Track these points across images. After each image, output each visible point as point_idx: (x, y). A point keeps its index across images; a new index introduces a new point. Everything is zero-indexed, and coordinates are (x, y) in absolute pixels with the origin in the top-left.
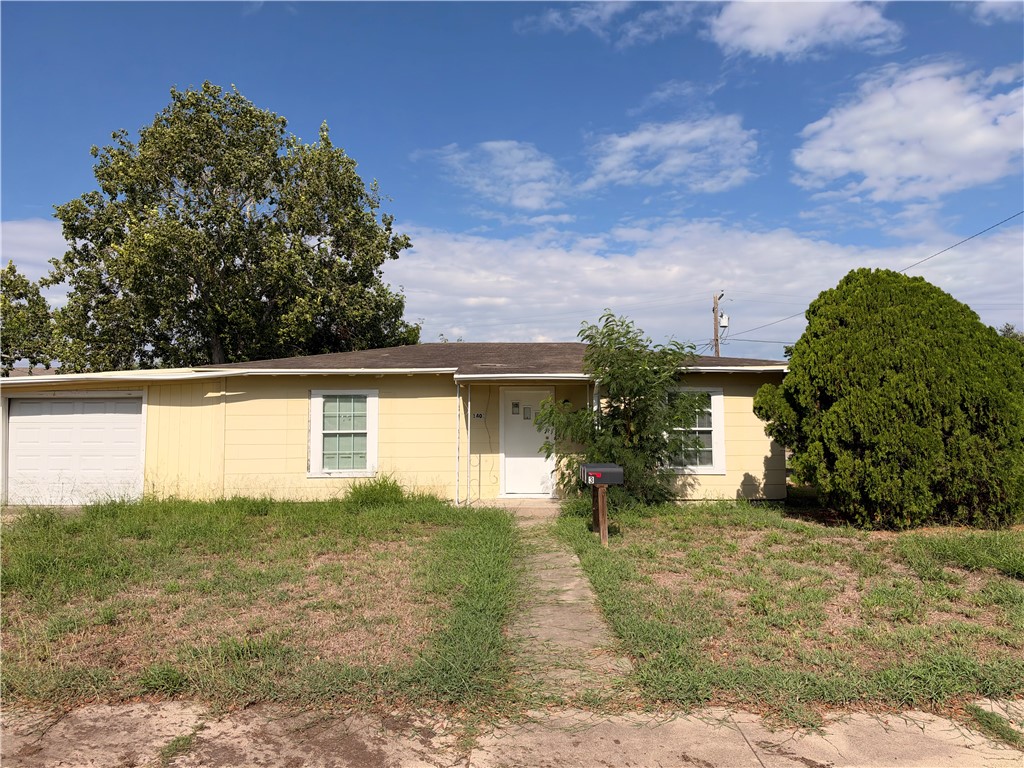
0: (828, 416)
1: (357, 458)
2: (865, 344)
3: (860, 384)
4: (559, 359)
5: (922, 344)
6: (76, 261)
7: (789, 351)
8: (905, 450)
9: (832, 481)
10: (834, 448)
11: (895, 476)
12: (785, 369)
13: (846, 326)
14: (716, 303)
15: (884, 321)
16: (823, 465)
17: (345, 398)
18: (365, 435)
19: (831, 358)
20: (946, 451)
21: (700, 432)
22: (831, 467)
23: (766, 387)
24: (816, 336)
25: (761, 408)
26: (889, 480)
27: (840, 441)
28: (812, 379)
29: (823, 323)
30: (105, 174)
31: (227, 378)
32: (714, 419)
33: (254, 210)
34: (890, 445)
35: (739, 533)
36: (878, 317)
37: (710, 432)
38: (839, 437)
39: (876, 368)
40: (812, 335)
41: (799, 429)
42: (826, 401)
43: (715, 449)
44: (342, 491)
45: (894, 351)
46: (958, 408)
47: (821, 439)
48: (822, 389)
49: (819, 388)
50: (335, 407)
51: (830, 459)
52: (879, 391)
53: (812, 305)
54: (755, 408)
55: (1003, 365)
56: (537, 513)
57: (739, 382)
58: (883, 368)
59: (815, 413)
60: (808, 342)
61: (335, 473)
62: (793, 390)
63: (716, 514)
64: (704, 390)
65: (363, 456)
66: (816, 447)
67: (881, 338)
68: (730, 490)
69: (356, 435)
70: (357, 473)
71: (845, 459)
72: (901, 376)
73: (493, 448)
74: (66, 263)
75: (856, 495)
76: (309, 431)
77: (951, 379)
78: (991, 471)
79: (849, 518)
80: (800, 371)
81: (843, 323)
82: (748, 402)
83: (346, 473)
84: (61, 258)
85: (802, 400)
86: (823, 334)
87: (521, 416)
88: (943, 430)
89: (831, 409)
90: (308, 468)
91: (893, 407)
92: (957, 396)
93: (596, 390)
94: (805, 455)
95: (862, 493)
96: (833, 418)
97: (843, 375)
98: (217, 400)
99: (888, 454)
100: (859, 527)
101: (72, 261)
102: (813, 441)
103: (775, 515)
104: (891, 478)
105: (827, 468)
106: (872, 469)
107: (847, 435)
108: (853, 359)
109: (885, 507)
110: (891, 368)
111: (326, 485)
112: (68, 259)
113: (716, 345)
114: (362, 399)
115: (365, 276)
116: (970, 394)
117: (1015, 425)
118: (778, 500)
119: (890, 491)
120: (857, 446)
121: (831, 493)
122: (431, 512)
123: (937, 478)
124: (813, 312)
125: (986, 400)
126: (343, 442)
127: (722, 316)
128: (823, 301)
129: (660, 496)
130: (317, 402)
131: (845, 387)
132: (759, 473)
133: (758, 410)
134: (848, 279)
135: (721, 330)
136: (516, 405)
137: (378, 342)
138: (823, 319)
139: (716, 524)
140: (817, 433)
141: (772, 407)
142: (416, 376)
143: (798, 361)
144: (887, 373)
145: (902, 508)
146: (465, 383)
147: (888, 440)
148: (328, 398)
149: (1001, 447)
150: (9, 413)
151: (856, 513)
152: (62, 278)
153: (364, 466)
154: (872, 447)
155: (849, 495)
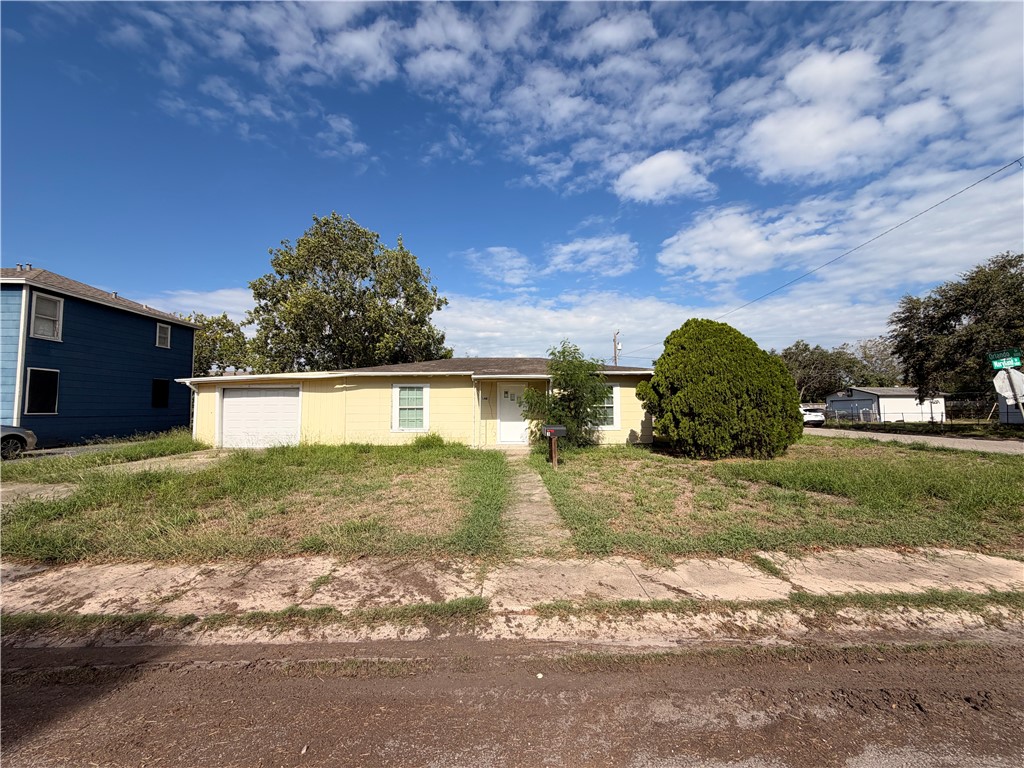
0: (675, 399)
1: (418, 422)
2: (694, 359)
3: (692, 381)
4: (531, 367)
5: (725, 360)
6: (261, 312)
7: (655, 363)
8: (716, 417)
9: (678, 434)
10: (679, 417)
11: (711, 431)
12: (652, 373)
13: (685, 350)
14: (615, 336)
15: (705, 347)
16: (673, 425)
17: (412, 389)
18: (422, 409)
19: (676, 367)
20: (739, 418)
21: (607, 407)
22: (677, 426)
23: (642, 382)
24: (669, 355)
25: (640, 394)
27: (682, 412)
28: (666, 378)
29: (672, 348)
30: (277, 264)
31: (346, 377)
32: (614, 399)
33: (361, 284)
34: (708, 414)
35: (628, 462)
36: (702, 345)
37: (612, 407)
38: (681, 410)
39: (701, 372)
40: (667, 355)
41: (659, 405)
42: (674, 390)
43: (614, 416)
44: (411, 440)
45: (710, 364)
46: (746, 395)
47: (672, 411)
48: (672, 384)
49: (670, 383)
50: (407, 394)
51: (677, 422)
52: (702, 385)
53: (667, 338)
55: (770, 371)
56: (518, 453)
57: (628, 380)
58: (704, 373)
59: (668, 397)
60: (664, 358)
61: (406, 430)
62: (656, 384)
63: (615, 452)
64: (611, 384)
65: (421, 421)
66: (669, 415)
67: (703, 356)
68: (622, 438)
69: (417, 409)
70: (418, 430)
71: (685, 422)
72: (712, 378)
73: (494, 417)
74: (255, 313)
75: (690, 441)
76: (392, 406)
77: (741, 379)
78: (764, 428)
79: (687, 454)
80: (661, 374)
81: (683, 348)
82: (633, 391)
83: (414, 430)
84: (252, 310)
85: (661, 390)
86: (673, 354)
87: (509, 399)
88: (737, 406)
89: (677, 395)
90: (391, 427)
92: (745, 388)
93: (551, 384)
94: (663, 420)
95: (694, 440)
96: (678, 399)
97: (683, 376)
98: (342, 390)
99: (707, 419)
100: (692, 459)
101: (259, 312)
102: (667, 412)
103: (647, 452)
104: (709, 432)
105: (675, 427)
106: (699, 427)
107: (686, 409)
108: (689, 367)
109: (706, 448)
110: (708, 373)
111: (404, 437)
112: (257, 311)
113: (616, 360)
114: (420, 389)
115: (421, 321)
116: (752, 387)
117: (776, 404)
118: (648, 444)
119: (709, 439)
120: (691, 415)
121: (677, 440)
122: (459, 452)
123: (733, 432)
124: (667, 342)
125: (761, 390)
126: (410, 413)
127: (618, 344)
128: (673, 336)
129: (588, 443)
130: (396, 391)
131: (684, 382)
132: (638, 430)
133: (638, 395)
134: (686, 325)
135: (618, 351)
136: (506, 393)
137: (429, 357)
138: (673, 346)
139: (615, 457)
140: (669, 408)
141: (646, 394)
142: (451, 376)
143: (659, 369)
144: (706, 376)
145: (715, 448)
146: (478, 380)
147: (707, 412)
148: (402, 388)
149: (769, 416)
150: (223, 396)
151: (691, 451)
152: (253, 321)
153: (422, 426)
154: (699, 415)
155: (687, 441)
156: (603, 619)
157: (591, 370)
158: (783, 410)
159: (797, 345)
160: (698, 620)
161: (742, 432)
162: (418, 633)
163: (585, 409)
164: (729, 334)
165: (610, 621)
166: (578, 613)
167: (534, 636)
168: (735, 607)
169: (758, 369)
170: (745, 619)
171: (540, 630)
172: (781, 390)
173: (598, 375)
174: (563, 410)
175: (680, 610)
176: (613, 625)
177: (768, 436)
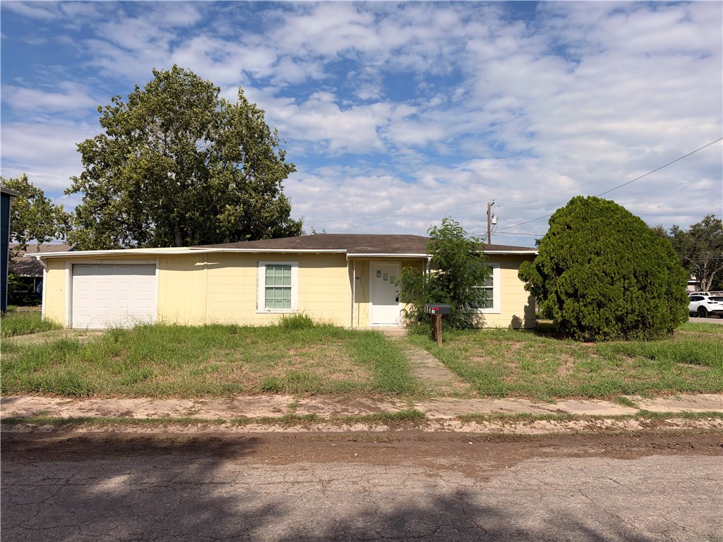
0: (560, 280)
1: (285, 302)
2: (580, 239)
3: (578, 262)
4: (403, 245)
5: (612, 241)
6: (88, 178)
7: (538, 242)
8: (600, 298)
9: (562, 316)
10: (563, 297)
11: (595, 312)
12: (536, 252)
13: (571, 229)
14: (489, 208)
15: (592, 227)
16: (557, 306)
17: (278, 267)
18: (290, 288)
19: (562, 247)
20: (624, 299)
21: (486, 289)
22: (561, 308)
23: (525, 263)
24: (554, 234)
25: (522, 275)
26: (592, 314)
27: (567, 294)
28: (551, 258)
29: (557, 228)
30: (107, 123)
31: (208, 254)
32: (494, 281)
34: (593, 295)
35: (510, 343)
36: (589, 224)
37: (492, 289)
38: (566, 291)
39: (587, 253)
40: (552, 234)
41: (543, 286)
42: (559, 271)
43: (494, 299)
44: (277, 321)
45: (597, 244)
46: (632, 276)
47: (556, 292)
48: (557, 264)
49: (555, 264)
50: (273, 273)
51: (561, 302)
52: (588, 266)
53: (552, 217)
54: (519, 275)
55: (657, 253)
56: (393, 334)
57: (510, 260)
58: (591, 253)
59: (553, 278)
60: (549, 238)
61: (273, 310)
62: (540, 265)
63: (497, 333)
64: (490, 264)
65: (289, 301)
66: (552, 297)
67: (590, 237)
68: (506, 323)
69: (285, 288)
70: (285, 310)
71: (569, 303)
72: (600, 258)
73: (366, 301)
74: (82, 179)
75: (575, 323)
76: (257, 285)
77: (628, 260)
78: (648, 310)
79: (572, 335)
80: (545, 255)
81: (569, 227)
82: (514, 273)
83: (280, 310)
84: (79, 176)
85: (546, 271)
86: (558, 233)
87: (382, 278)
88: (624, 287)
89: (562, 275)
90: (257, 308)
91: (596, 275)
92: (632, 269)
93: (428, 264)
94: (547, 301)
95: (578, 321)
96: (563, 280)
97: (569, 257)
98: (202, 268)
99: (592, 300)
100: (576, 340)
101: (86, 178)
102: (551, 293)
103: (531, 335)
104: (593, 313)
105: (559, 308)
106: (583, 308)
107: (570, 290)
108: (574, 247)
109: (590, 329)
110: (595, 254)
111: (269, 317)
112: (83, 176)
113: (489, 236)
114: (289, 267)
116: (639, 269)
117: (661, 286)
118: (531, 329)
119: (593, 320)
120: (575, 295)
121: (561, 322)
122: (332, 333)
123: (619, 313)
124: (552, 220)
125: (646, 272)
126: (278, 293)
127: (493, 217)
128: (558, 215)
129: (468, 326)
130: (262, 269)
131: (570, 263)
132: (521, 315)
133: (520, 276)
134: (572, 202)
135: (492, 226)
136: (379, 272)
138: (558, 225)
139: (496, 339)
140: (554, 289)
141: (529, 274)
142: (321, 254)
143: (544, 248)
144: (593, 256)
145: (599, 330)
146: (352, 259)
147: (593, 293)
148: (269, 267)
149: (653, 298)
150: (73, 273)
151: (575, 332)
152: (78, 189)
153: (289, 307)
154: (583, 296)
155: (571, 323)
156: (507, 423)
157: (472, 250)
158: (669, 293)
159: (707, 222)
160: (571, 424)
161: (627, 313)
162: (381, 428)
163: (464, 289)
164: (616, 214)
165: (511, 424)
166: (489, 420)
167: (461, 430)
168: (597, 418)
169: (644, 251)
170: (603, 423)
171: (464, 428)
172: (667, 272)
173: (478, 255)
174: (443, 290)
175: (560, 419)
176: (513, 426)
177: (652, 318)
